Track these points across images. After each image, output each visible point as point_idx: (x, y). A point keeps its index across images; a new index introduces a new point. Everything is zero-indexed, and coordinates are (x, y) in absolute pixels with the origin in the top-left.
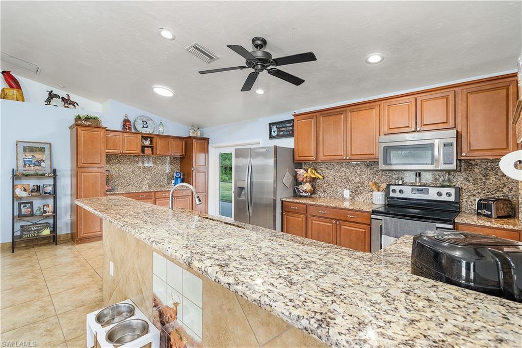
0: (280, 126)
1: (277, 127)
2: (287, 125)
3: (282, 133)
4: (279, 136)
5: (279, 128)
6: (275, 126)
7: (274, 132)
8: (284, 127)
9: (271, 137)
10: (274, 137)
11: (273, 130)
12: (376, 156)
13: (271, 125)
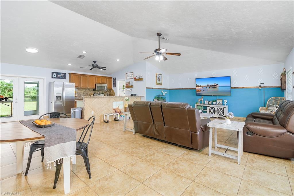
0: (58, 74)
2: (62, 74)
3: (59, 77)
4: (57, 78)
8: (60, 75)
9: (53, 77)
10: (54, 78)
11: (54, 75)
12: (95, 87)
13: (53, 73)
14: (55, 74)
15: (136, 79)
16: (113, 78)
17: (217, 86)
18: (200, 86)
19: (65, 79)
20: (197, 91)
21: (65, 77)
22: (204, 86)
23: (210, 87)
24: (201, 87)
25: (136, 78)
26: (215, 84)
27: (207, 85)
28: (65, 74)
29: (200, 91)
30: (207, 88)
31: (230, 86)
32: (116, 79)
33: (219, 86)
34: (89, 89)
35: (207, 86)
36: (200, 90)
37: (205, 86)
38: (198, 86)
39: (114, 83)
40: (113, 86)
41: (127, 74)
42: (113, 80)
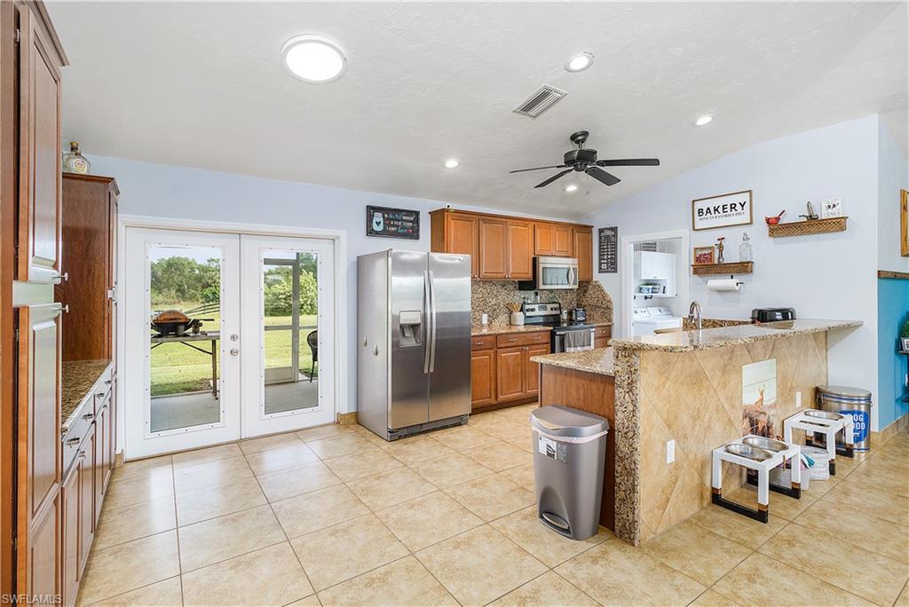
0: (391, 216)
1: (383, 216)
2: (404, 218)
3: (393, 229)
4: (385, 233)
5: (388, 219)
6: (380, 214)
7: (378, 224)
8: (399, 221)
9: (370, 232)
10: (377, 234)
11: (375, 220)
12: (530, 275)
13: (371, 210)
14: (378, 217)
15: (776, 227)
16: (601, 231)
19: (417, 238)
21: (418, 230)
25: (778, 219)
28: (417, 213)
32: (615, 236)
34: (504, 283)
39: (608, 255)
40: (600, 264)
41: (698, 205)
42: (600, 237)
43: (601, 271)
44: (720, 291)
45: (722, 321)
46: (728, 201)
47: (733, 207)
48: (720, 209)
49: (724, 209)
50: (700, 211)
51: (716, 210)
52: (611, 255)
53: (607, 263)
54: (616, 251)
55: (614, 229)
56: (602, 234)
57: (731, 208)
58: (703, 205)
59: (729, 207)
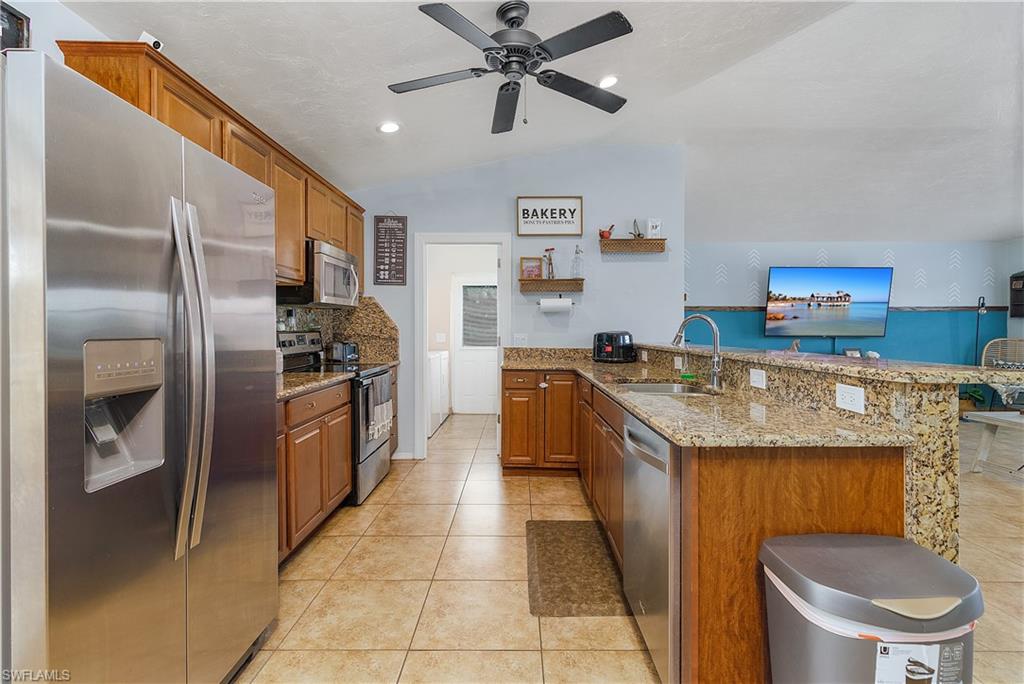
17: (845, 301)
18: (784, 299)
20: (770, 319)
22: (799, 299)
23: (819, 305)
24: (788, 304)
25: (609, 233)
26: (841, 294)
27: (813, 296)
29: (783, 318)
30: (809, 305)
31: (888, 303)
33: (851, 300)
35: (811, 300)
36: (782, 315)
37: (803, 299)
38: (777, 299)
39: (391, 257)
40: (377, 271)
41: (523, 204)
42: (377, 231)
43: (377, 281)
44: (549, 313)
45: (551, 350)
46: (558, 204)
47: (562, 213)
48: (548, 214)
49: (552, 214)
50: (525, 212)
51: (543, 213)
52: (396, 257)
53: (390, 270)
54: (404, 252)
55: (403, 220)
56: (381, 225)
57: (561, 214)
58: (530, 205)
59: (558, 212)
